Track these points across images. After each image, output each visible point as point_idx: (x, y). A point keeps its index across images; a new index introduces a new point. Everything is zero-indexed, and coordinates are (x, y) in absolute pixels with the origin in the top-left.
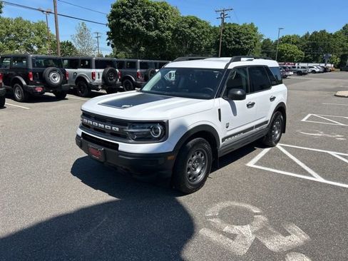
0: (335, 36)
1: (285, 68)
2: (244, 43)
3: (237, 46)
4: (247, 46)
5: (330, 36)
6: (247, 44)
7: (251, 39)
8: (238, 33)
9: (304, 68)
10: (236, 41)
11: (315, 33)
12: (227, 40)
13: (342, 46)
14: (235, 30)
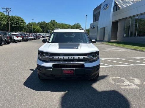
0: (48, 24)
1: (39, 35)
2: (21, 24)
3: (17, 25)
4: (22, 26)
5: (47, 23)
6: (22, 24)
7: (23, 22)
8: (17, 20)
9: (44, 35)
10: (16, 23)
11: (42, 22)
12: (12, 22)
13: (52, 28)
14: (15, 18)
